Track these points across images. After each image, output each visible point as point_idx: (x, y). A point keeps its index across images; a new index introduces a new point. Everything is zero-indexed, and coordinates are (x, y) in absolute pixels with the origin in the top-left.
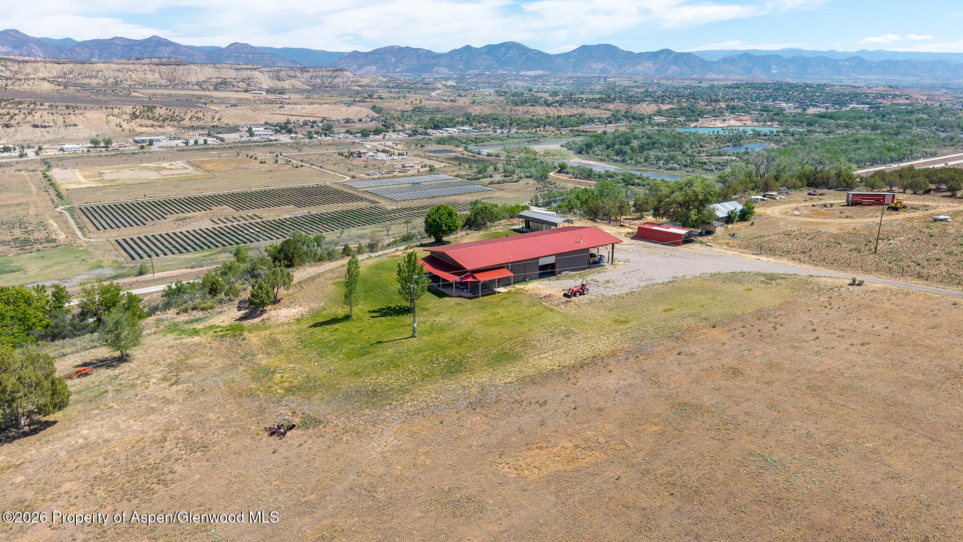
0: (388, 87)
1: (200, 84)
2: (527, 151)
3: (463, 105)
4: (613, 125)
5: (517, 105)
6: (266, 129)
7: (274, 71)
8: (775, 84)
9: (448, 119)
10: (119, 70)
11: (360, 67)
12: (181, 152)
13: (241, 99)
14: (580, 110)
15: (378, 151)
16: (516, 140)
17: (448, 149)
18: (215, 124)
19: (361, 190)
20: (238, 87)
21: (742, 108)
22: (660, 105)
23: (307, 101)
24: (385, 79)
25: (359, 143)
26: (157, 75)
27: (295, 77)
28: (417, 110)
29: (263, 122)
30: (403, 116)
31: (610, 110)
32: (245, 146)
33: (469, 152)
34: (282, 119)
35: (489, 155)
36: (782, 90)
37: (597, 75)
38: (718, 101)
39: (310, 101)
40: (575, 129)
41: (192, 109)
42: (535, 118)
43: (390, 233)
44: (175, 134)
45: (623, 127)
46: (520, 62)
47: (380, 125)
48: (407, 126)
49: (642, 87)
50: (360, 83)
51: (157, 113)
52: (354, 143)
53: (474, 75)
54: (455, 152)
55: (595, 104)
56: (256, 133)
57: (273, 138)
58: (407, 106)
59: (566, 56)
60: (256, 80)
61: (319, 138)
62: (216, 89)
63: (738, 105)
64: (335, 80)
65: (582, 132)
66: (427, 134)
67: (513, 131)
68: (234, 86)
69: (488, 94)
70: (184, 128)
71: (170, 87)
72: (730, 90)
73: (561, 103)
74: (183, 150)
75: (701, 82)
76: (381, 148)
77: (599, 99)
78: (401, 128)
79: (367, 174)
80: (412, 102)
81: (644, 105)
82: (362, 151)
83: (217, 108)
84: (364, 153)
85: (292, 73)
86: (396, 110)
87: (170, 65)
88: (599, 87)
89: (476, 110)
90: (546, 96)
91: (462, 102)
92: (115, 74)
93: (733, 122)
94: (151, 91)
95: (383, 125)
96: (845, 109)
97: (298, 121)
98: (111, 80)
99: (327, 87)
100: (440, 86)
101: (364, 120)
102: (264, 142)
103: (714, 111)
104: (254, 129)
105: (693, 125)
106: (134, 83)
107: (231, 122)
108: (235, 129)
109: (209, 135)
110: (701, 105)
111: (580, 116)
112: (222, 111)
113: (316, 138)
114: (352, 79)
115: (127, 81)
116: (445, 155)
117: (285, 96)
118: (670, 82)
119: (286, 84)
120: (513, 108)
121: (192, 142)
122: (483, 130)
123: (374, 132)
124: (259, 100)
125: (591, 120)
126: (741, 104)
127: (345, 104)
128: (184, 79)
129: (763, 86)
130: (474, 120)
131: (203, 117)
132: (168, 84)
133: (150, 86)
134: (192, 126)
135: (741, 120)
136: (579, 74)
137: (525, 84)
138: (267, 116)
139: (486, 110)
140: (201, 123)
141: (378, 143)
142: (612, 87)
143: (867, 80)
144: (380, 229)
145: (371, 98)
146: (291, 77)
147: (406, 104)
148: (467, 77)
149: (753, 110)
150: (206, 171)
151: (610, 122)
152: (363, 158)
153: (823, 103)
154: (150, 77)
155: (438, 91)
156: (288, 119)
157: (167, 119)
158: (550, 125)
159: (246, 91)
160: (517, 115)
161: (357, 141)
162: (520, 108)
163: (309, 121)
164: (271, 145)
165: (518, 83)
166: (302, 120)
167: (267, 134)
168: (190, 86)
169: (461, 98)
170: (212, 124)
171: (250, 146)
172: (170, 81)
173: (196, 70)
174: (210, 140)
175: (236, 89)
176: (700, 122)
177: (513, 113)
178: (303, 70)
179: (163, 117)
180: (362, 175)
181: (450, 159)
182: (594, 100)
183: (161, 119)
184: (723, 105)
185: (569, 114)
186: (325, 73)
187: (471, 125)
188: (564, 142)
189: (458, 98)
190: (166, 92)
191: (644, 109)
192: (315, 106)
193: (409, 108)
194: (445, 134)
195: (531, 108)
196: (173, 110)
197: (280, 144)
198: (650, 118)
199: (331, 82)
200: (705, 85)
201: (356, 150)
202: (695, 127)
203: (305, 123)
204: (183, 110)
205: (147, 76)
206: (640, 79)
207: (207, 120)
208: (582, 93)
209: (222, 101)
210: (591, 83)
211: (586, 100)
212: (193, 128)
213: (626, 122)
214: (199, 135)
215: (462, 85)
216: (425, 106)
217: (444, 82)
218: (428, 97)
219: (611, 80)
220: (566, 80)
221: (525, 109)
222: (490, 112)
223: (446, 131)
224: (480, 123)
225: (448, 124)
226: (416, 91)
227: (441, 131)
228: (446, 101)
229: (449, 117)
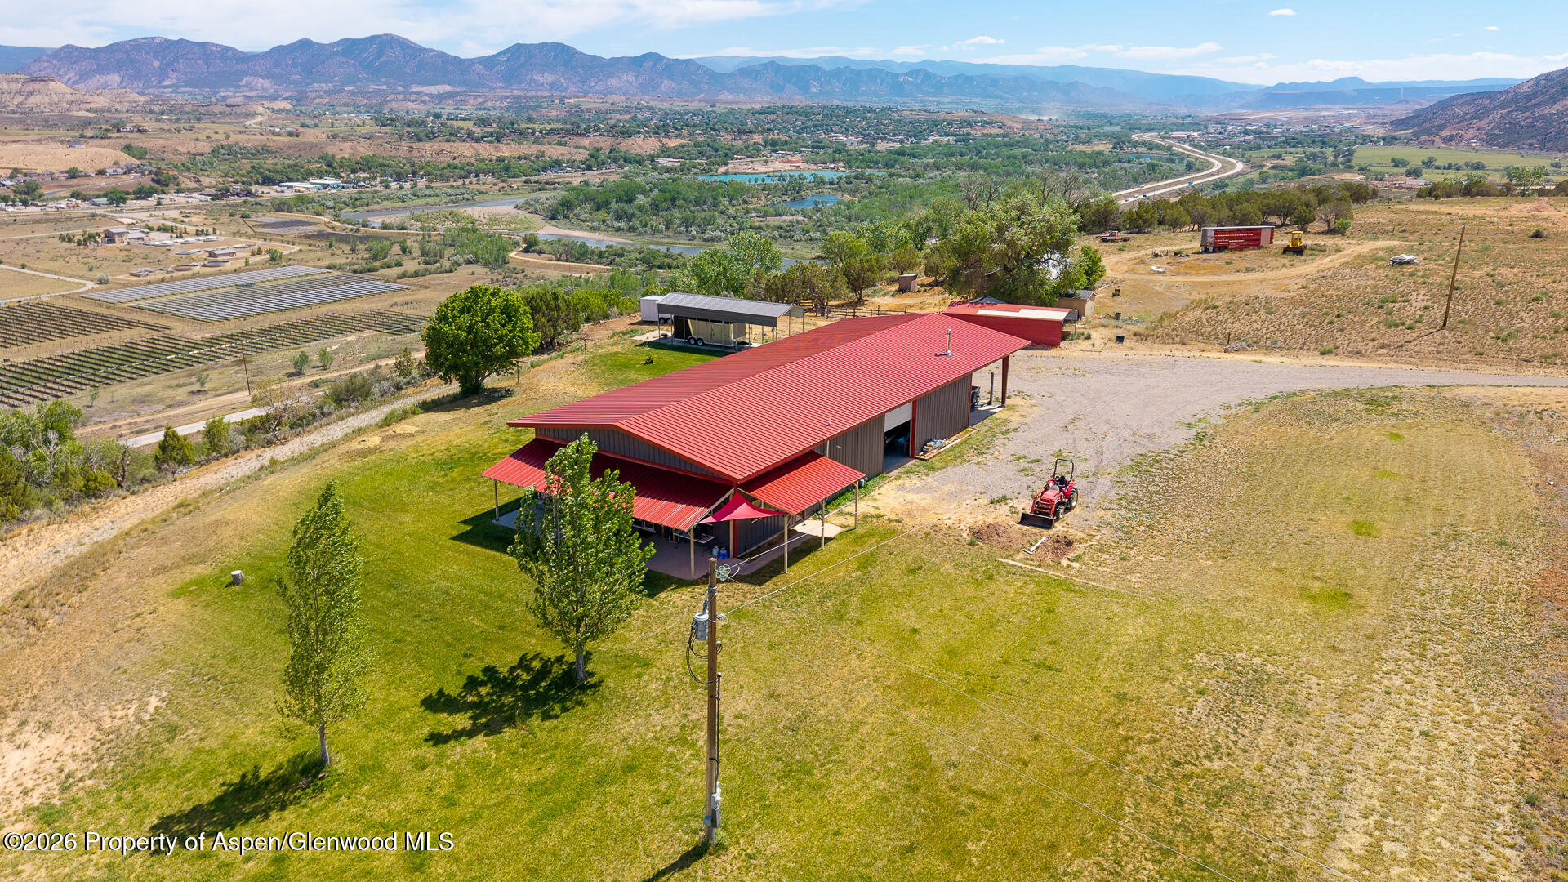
0: (151, 112)
2: (457, 219)
3: (314, 141)
4: (595, 173)
5: (420, 140)
8: (823, 107)
9: (290, 166)
11: (86, 75)
14: (536, 149)
15: (151, 229)
16: (430, 200)
17: (301, 219)
19: (125, 305)
21: (786, 143)
22: (664, 140)
24: (142, 99)
25: (105, 216)
28: (223, 151)
30: (194, 164)
31: (585, 148)
33: (344, 222)
35: (385, 227)
36: (832, 117)
37: (546, 94)
38: (749, 132)
40: (533, 179)
42: (456, 162)
43: (207, 387)
45: (613, 175)
46: (408, 70)
47: (147, 181)
48: (206, 181)
49: (627, 112)
50: (88, 106)
52: (93, 216)
53: (325, 92)
54: (315, 224)
55: (557, 138)
58: (200, 144)
59: (489, 61)
63: (779, 140)
64: (34, 100)
65: (547, 183)
66: (250, 194)
67: (422, 184)
69: (360, 123)
72: (762, 117)
73: (498, 137)
75: (714, 106)
76: (156, 223)
77: (561, 129)
78: (193, 185)
79: (132, 275)
80: (208, 137)
81: (639, 139)
82: (114, 231)
84: (121, 234)
86: (177, 153)
88: (554, 113)
89: (342, 150)
90: (469, 125)
91: (310, 136)
93: (778, 166)
95: (153, 180)
96: (924, 142)
99: (14, 112)
100: (260, 109)
101: (110, 171)
103: (747, 148)
105: (722, 170)
110: (726, 139)
114: (70, 97)
116: (296, 230)
118: (666, 105)
120: (414, 145)
122: (362, 184)
123: (134, 193)
125: (556, 165)
126: (784, 138)
127: (62, 141)
129: (807, 112)
130: (341, 166)
135: (789, 162)
136: (516, 92)
137: (422, 108)
139: (361, 149)
141: (148, 214)
142: (578, 111)
143: (938, 103)
144: (182, 381)
145: (119, 131)
147: (197, 140)
148: (311, 95)
149: (802, 146)
151: (589, 168)
152: (118, 244)
153: (894, 135)
155: (259, 119)
158: (486, 173)
160: (423, 157)
161: (100, 211)
162: (428, 145)
165: (411, 105)
169: (308, 130)
176: (731, 166)
177: (415, 153)
180: (121, 277)
181: (308, 237)
182: (552, 131)
184: (758, 139)
185: (516, 154)
186: (6, 86)
187: (338, 176)
188: (521, 201)
189: (301, 130)
191: (640, 147)
193: (205, 147)
194: (289, 194)
195: (448, 145)
198: (653, 160)
199: (21, 104)
200: (721, 109)
201: (101, 230)
202: (726, 173)
206: (619, 99)
208: (530, 120)
210: (541, 107)
211: (541, 132)
213: (614, 168)
215: (303, 108)
216: (237, 143)
217: (267, 104)
218: (241, 129)
219: (572, 101)
220: (497, 101)
221: (436, 148)
222: (371, 153)
223: (289, 187)
224: (354, 171)
225: (292, 175)
226: (213, 118)
227: (279, 189)
228: (279, 135)
229: (291, 162)
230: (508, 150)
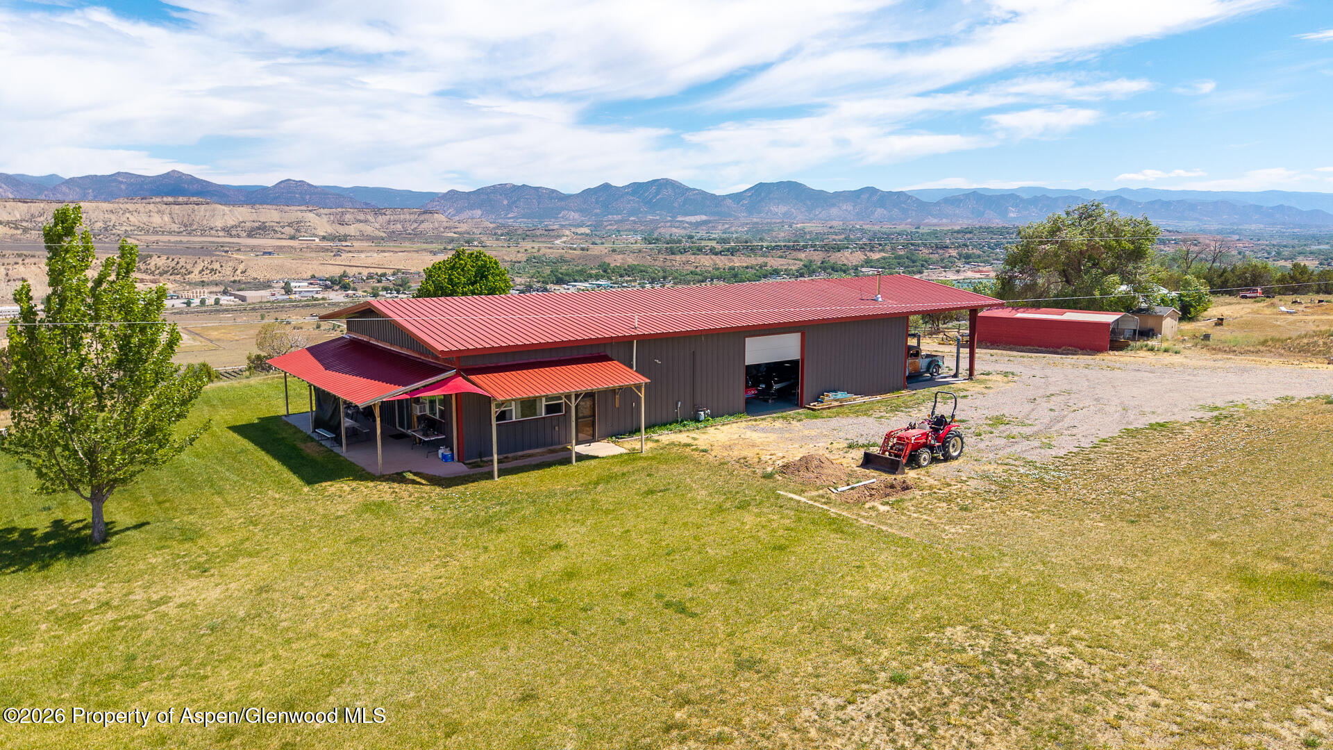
0: (495, 234)
1: (227, 231)
3: (599, 254)
4: (806, 279)
5: (673, 254)
6: (311, 284)
7: (337, 214)
8: (1017, 228)
9: (577, 271)
10: (112, 211)
11: (459, 211)
12: (178, 316)
13: (281, 247)
14: (761, 260)
18: (237, 278)
20: (282, 233)
21: (979, 257)
22: (868, 254)
23: (378, 248)
24: (492, 225)
26: (166, 218)
27: (366, 221)
28: (534, 260)
29: (309, 275)
31: (801, 260)
32: (276, 306)
34: (336, 272)
37: (778, 221)
38: (947, 247)
39: (381, 249)
41: (204, 258)
42: (698, 270)
44: (175, 292)
46: (676, 205)
48: (517, 280)
49: (841, 234)
50: (456, 230)
51: (153, 263)
53: (615, 221)
55: (779, 253)
56: (294, 290)
57: (320, 296)
58: (519, 255)
59: (737, 197)
60: (308, 224)
61: (389, 295)
62: (250, 235)
63: (973, 253)
64: (423, 226)
66: (546, 290)
68: (276, 232)
69: (634, 242)
70: (190, 284)
71: (184, 233)
72: (960, 236)
73: (732, 252)
74: (180, 313)
75: (919, 228)
77: (785, 246)
80: (526, 251)
81: (847, 253)
83: (242, 257)
85: (362, 217)
86: (504, 261)
87: (187, 204)
88: (782, 234)
89: (617, 261)
90: (714, 244)
91: (596, 250)
92: (106, 216)
93: (970, 274)
94: (154, 238)
97: (360, 274)
98: (100, 225)
99: (410, 234)
100: (567, 232)
102: (305, 301)
103: (942, 260)
104: (293, 284)
106: (132, 228)
107: (261, 276)
108: (267, 285)
109: (225, 293)
110: (924, 253)
111: (761, 267)
112: (249, 260)
113: (383, 296)
114: (445, 224)
115: (122, 225)
117: (344, 244)
118: (877, 228)
119: (352, 230)
120: (668, 257)
121: (196, 302)
122: (625, 284)
124: (307, 248)
126: (978, 252)
127: (431, 252)
128: (205, 222)
129: (1002, 232)
130: (613, 272)
131: (219, 269)
132: (182, 230)
133: (156, 232)
134: (203, 282)
135: (980, 271)
136: (755, 220)
137: (683, 232)
138: (315, 267)
139: (630, 260)
140: (216, 277)
142: (803, 233)
145: (469, 245)
146: (361, 221)
147: (518, 252)
148: (605, 223)
149: (994, 260)
150: (209, 340)
151: (802, 275)
154: (157, 220)
155: (564, 239)
156: (345, 272)
157: (167, 272)
158: (719, 278)
159: (292, 238)
160: (673, 266)
162: (678, 257)
163: (377, 274)
164: (314, 306)
165: (674, 230)
166: (365, 272)
167: (312, 291)
168: (213, 232)
169: (596, 246)
170: (232, 279)
171: (283, 307)
172: (186, 226)
173: (224, 210)
174: (225, 300)
175: (279, 235)
176: (925, 274)
177: (668, 263)
178: (378, 212)
179: (161, 270)
182: (777, 247)
183: (157, 272)
184: (954, 253)
185: (745, 265)
186: (408, 217)
187: (610, 279)
189: (591, 246)
190: (173, 239)
191: (847, 259)
192: (386, 254)
193: (522, 257)
195: (693, 257)
196: (176, 260)
197: (329, 304)
198: (857, 269)
199: (415, 228)
200: (924, 230)
203: (370, 277)
204: (191, 261)
205: (152, 220)
206: (837, 224)
207: (227, 273)
208: (761, 240)
209: (253, 249)
210: (773, 230)
211: (767, 248)
212: (203, 284)
214: (211, 293)
215: (598, 233)
216: (544, 255)
217: (573, 230)
218: (549, 245)
219: (798, 226)
220: (739, 227)
221: (684, 259)
222: (636, 263)
223: (573, 286)
224: (621, 276)
225: (577, 278)
226: (534, 238)
227: (565, 286)
228: (575, 249)
229: (579, 268)
230: (738, 262)
